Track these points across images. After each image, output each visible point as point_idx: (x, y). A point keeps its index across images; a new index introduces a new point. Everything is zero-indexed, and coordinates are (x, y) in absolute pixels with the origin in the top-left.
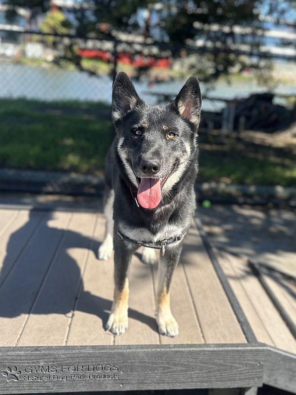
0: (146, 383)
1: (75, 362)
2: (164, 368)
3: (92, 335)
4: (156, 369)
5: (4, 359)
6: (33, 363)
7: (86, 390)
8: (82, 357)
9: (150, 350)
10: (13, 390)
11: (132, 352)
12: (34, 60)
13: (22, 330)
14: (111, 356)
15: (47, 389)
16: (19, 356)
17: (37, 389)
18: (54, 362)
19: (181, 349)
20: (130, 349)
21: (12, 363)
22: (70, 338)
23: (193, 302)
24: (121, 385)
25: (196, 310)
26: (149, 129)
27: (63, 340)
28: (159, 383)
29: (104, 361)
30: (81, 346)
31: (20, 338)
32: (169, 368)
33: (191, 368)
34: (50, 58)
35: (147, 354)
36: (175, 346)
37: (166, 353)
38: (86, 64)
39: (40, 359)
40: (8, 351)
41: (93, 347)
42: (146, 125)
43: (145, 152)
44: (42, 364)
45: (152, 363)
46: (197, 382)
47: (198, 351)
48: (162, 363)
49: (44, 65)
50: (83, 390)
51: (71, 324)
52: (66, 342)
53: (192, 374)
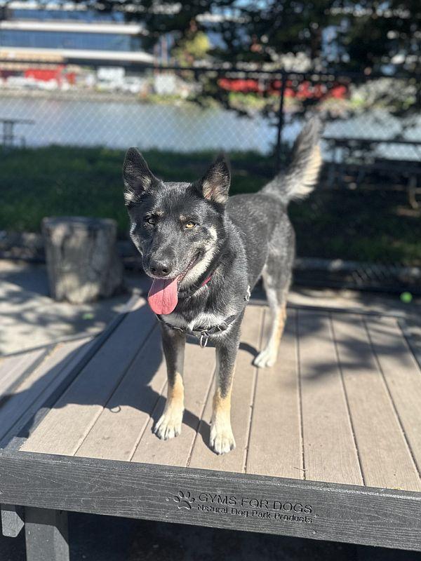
0: (346, 534)
1: (259, 496)
2: (372, 518)
3: (276, 465)
4: (360, 517)
5: (176, 482)
6: (209, 490)
7: (270, 532)
8: (268, 490)
9: (353, 492)
10: (184, 519)
11: (330, 492)
12: (166, 97)
13: (191, 448)
14: (303, 494)
15: (224, 524)
16: (193, 479)
17: (212, 522)
18: (233, 491)
19: (394, 496)
20: (328, 487)
21: (185, 487)
22: (249, 464)
23: (405, 435)
24: (314, 533)
25: (410, 448)
26: (163, 219)
27: (242, 466)
28: (363, 537)
29: (294, 499)
30: (266, 477)
31: (190, 458)
32: (378, 519)
33: (407, 523)
34: (185, 94)
35: (349, 497)
36: (386, 491)
37: (375, 498)
38: (234, 100)
39: (217, 487)
40: (181, 472)
41: (281, 480)
42: (161, 213)
43: (155, 250)
44: (219, 492)
45: (356, 509)
46: (414, 542)
47: (418, 501)
48: (369, 511)
49: (178, 103)
50: (267, 532)
51: (248, 447)
52: (245, 469)
53: (409, 531)
